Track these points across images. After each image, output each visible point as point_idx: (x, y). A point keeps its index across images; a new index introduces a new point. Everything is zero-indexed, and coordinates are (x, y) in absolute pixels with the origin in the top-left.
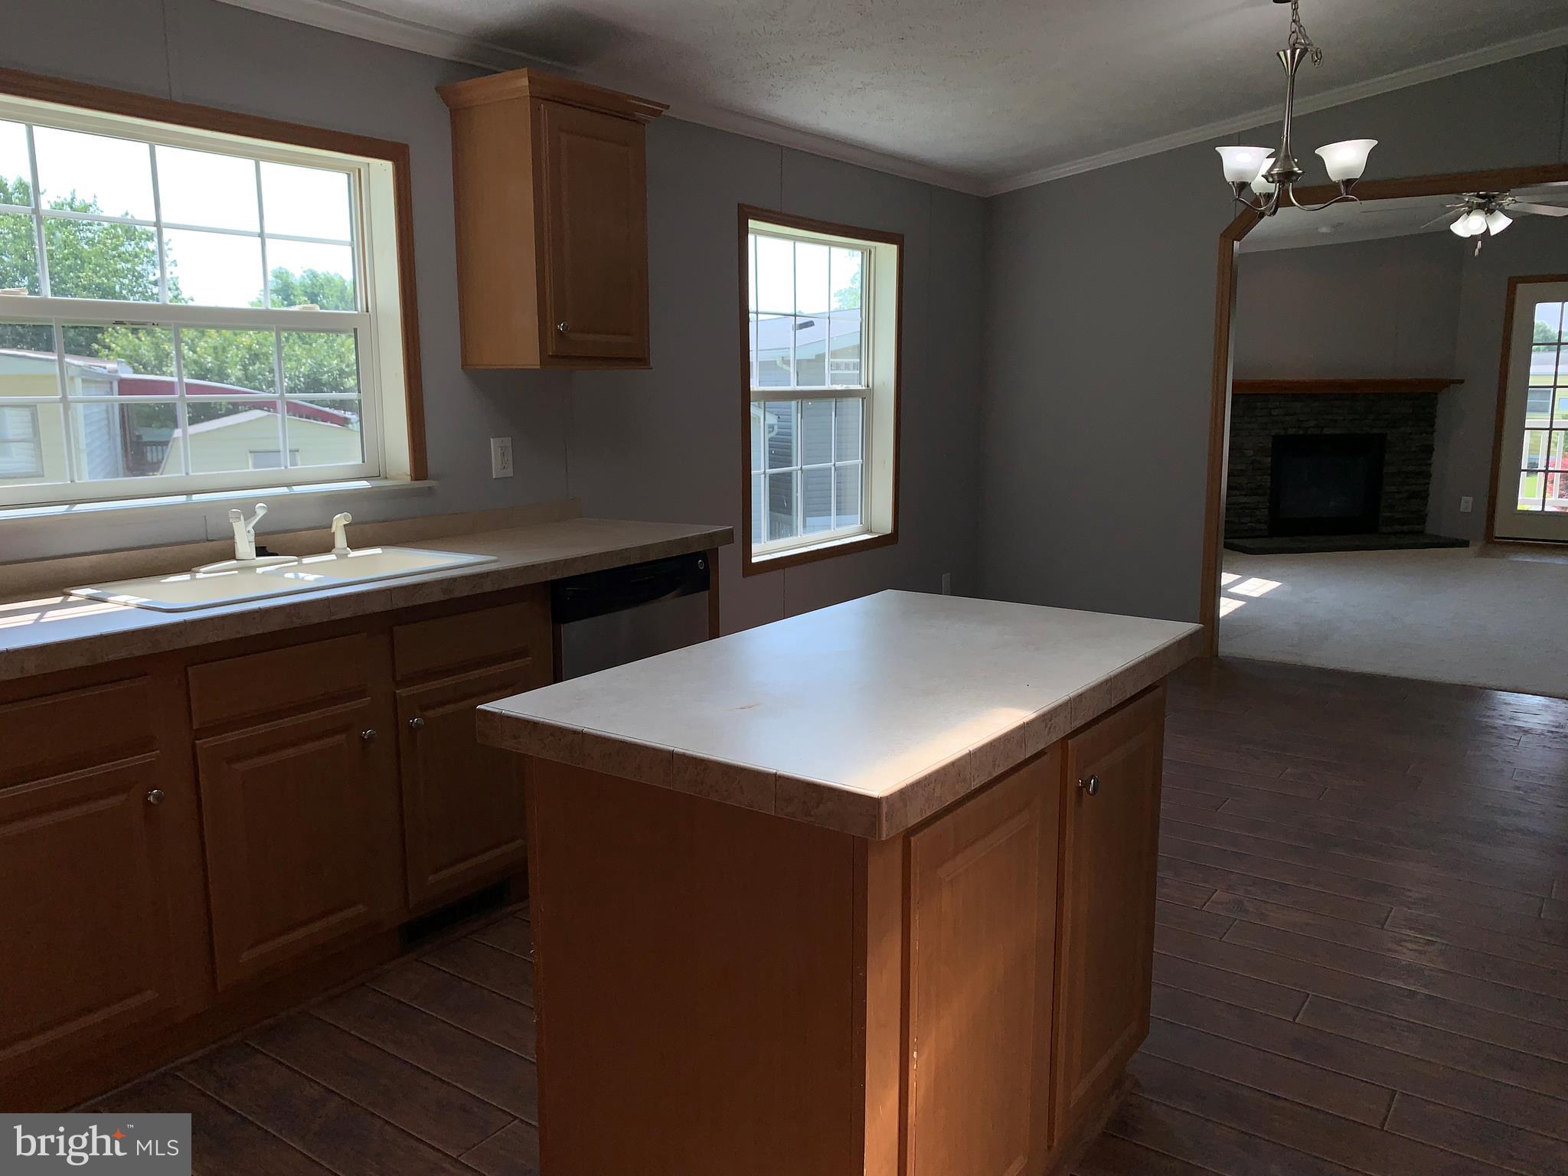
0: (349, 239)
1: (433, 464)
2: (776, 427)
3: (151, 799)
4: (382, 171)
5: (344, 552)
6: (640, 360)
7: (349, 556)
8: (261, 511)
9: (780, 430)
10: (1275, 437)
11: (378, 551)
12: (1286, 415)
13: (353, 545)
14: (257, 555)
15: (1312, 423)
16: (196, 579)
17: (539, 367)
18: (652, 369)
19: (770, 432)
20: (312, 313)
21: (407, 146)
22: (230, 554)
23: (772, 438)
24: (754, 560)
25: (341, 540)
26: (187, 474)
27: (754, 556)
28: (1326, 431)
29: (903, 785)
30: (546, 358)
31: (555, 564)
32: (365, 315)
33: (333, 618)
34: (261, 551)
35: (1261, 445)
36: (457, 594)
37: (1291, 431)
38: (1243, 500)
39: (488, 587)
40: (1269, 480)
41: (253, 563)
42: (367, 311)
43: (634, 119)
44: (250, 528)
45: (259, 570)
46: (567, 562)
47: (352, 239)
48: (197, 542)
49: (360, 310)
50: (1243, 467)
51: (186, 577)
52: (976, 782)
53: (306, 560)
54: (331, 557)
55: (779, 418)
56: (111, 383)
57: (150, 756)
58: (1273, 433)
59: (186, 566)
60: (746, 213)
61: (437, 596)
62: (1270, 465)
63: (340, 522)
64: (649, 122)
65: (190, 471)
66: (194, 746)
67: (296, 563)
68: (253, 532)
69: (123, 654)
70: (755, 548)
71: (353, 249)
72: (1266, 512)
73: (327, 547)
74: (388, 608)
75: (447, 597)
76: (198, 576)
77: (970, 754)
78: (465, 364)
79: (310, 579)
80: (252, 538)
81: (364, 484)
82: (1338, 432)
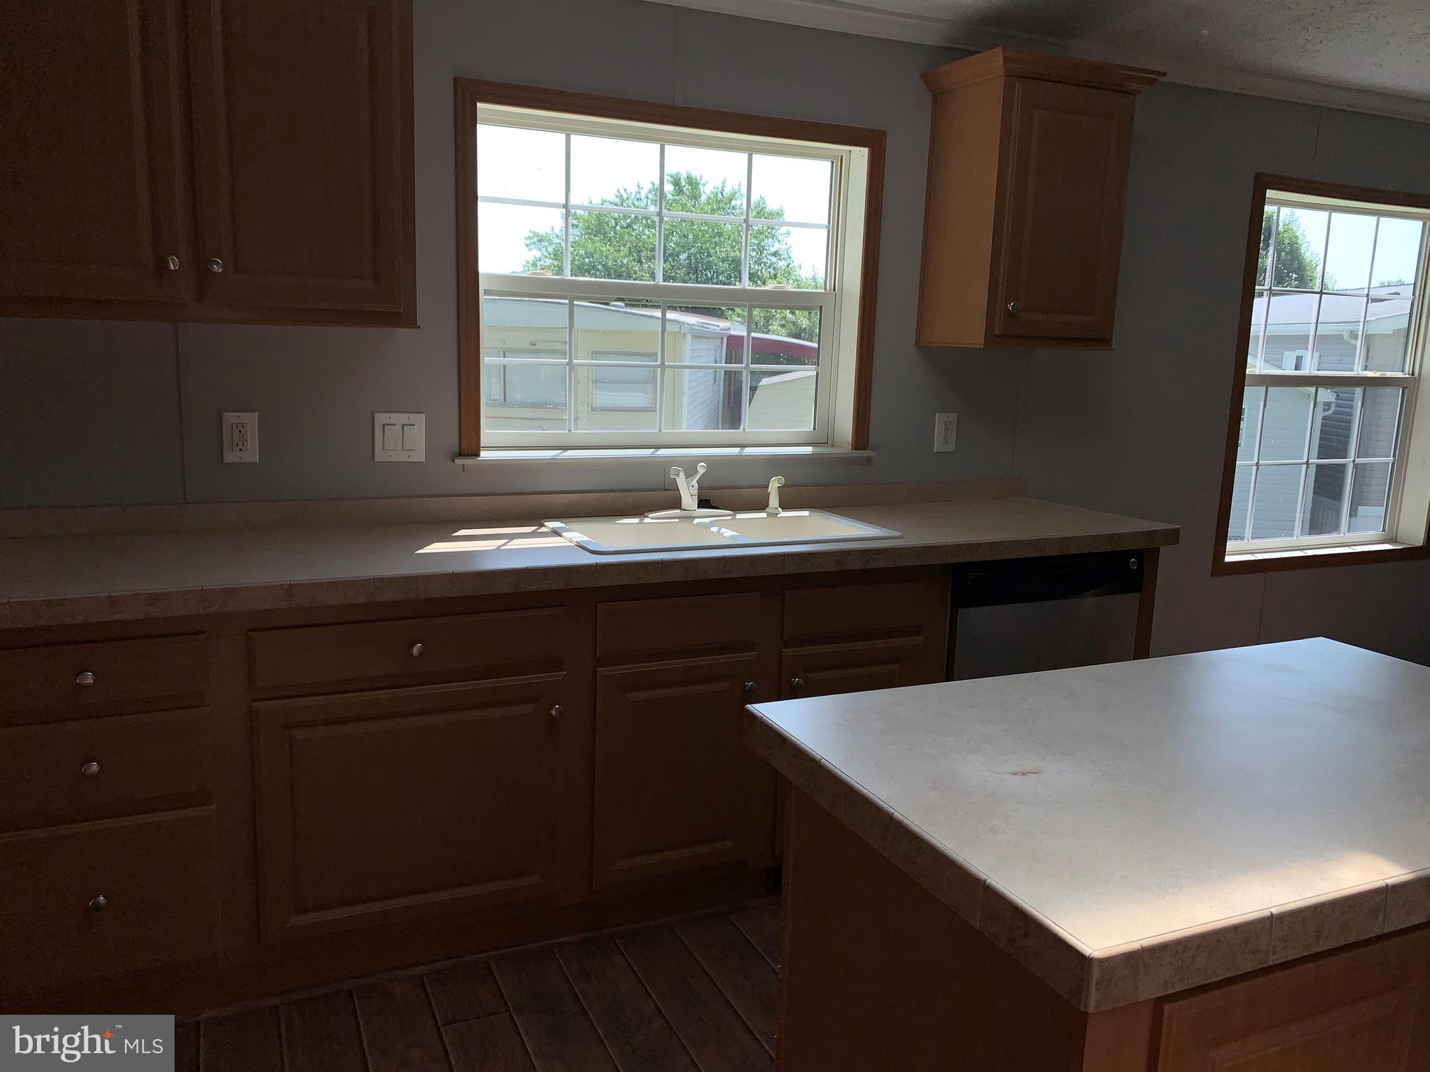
0: (827, 223)
1: (874, 435)
2: (1333, 405)
3: (553, 712)
4: (859, 156)
5: (775, 511)
6: (1103, 341)
7: (778, 515)
8: (701, 469)
9: (1337, 409)
11: (806, 513)
13: (785, 505)
14: (699, 507)
16: (644, 523)
17: (982, 346)
18: (1113, 350)
19: (1324, 410)
20: (781, 292)
21: (885, 132)
22: (676, 503)
23: (1325, 416)
24: (1228, 559)
25: (774, 501)
26: (660, 430)
27: (1228, 555)
29: (1135, 946)
30: (993, 338)
31: (958, 547)
32: (831, 294)
33: (728, 576)
34: (704, 503)
36: (849, 567)
39: (881, 563)
41: (694, 513)
42: (834, 290)
43: (1124, 89)
44: (694, 483)
45: (696, 521)
46: (970, 547)
47: (829, 223)
48: (657, 490)
49: (828, 289)
51: (636, 520)
52: (1276, 956)
53: (739, 516)
54: (764, 515)
55: (1338, 396)
56: (722, 338)
57: (558, 676)
59: (639, 511)
60: (1263, 183)
61: (831, 567)
63: (774, 484)
64: (1140, 92)
65: (663, 428)
66: (596, 671)
67: (730, 517)
68: (696, 486)
69: (542, 586)
70: (1231, 545)
71: (829, 231)
73: (761, 505)
74: (780, 572)
75: (838, 568)
76: (646, 520)
77: (1271, 918)
78: (918, 342)
79: (728, 534)
80: (696, 492)
81: (808, 450)
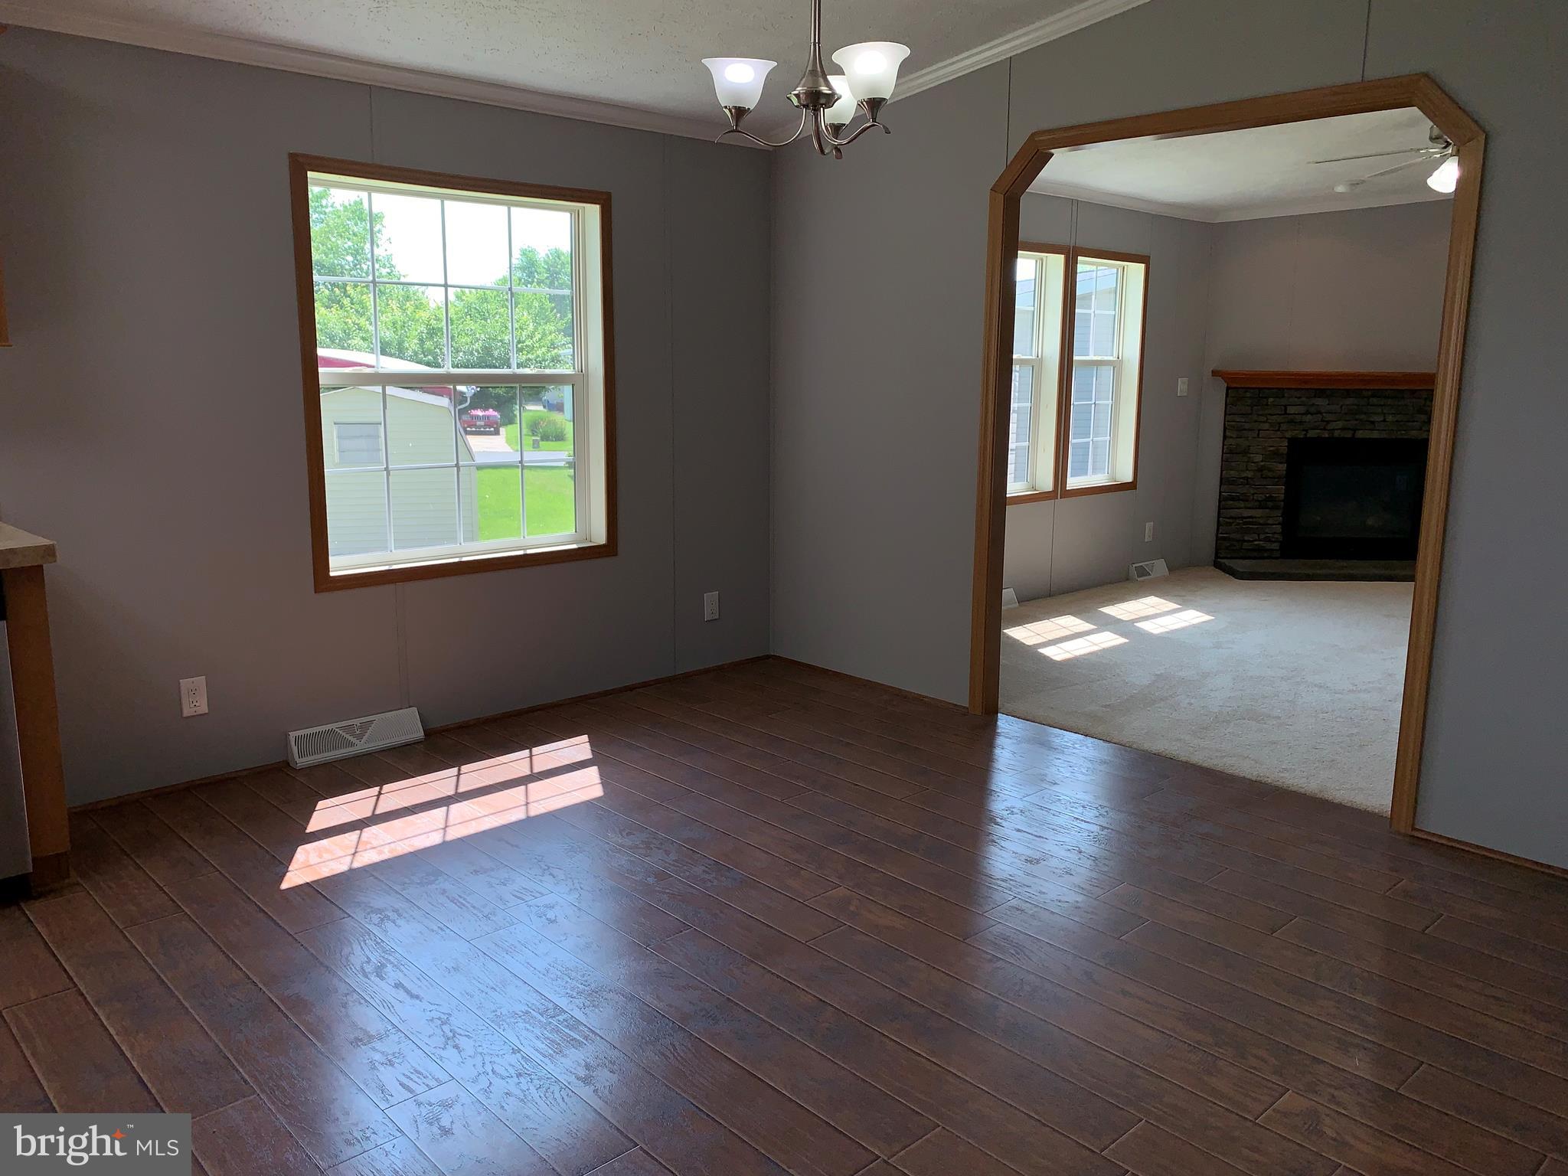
10: (1293, 442)
12: (1307, 413)
15: (1340, 424)
28: (1360, 434)
35: (1271, 449)
37: (1312, 434)
38: (1247, 513)
40: (1283, 491)
50: (1249, 474)
58: (1288, 435)
62: (1285, 472)
70: (333, 561)
72: (1279, 528)
82: (1375, 435)
